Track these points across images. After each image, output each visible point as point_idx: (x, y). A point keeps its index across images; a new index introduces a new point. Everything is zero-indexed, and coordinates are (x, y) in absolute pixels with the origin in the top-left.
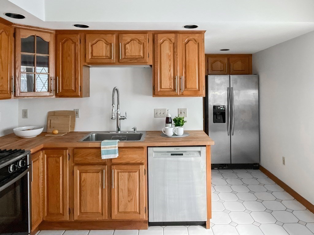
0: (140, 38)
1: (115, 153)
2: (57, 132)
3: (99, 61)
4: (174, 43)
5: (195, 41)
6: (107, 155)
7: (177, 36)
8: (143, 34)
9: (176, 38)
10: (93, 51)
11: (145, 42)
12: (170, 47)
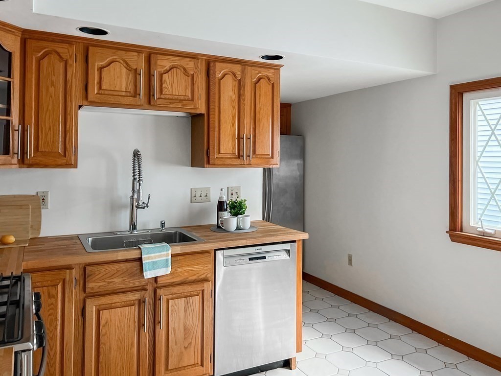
0: (188, 66)
1: (167, 266)
2: (12, 239)
3: (112, 100)
4: (239, 81)
5: (269, 79)
6: (152, 272)
7: (245, 69)
8: (193, 60)
9: (243, 72)
10: (102, 80)
11: (196, 73)
12: (235, 86)
